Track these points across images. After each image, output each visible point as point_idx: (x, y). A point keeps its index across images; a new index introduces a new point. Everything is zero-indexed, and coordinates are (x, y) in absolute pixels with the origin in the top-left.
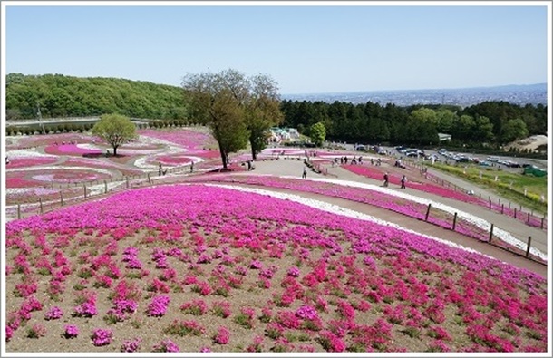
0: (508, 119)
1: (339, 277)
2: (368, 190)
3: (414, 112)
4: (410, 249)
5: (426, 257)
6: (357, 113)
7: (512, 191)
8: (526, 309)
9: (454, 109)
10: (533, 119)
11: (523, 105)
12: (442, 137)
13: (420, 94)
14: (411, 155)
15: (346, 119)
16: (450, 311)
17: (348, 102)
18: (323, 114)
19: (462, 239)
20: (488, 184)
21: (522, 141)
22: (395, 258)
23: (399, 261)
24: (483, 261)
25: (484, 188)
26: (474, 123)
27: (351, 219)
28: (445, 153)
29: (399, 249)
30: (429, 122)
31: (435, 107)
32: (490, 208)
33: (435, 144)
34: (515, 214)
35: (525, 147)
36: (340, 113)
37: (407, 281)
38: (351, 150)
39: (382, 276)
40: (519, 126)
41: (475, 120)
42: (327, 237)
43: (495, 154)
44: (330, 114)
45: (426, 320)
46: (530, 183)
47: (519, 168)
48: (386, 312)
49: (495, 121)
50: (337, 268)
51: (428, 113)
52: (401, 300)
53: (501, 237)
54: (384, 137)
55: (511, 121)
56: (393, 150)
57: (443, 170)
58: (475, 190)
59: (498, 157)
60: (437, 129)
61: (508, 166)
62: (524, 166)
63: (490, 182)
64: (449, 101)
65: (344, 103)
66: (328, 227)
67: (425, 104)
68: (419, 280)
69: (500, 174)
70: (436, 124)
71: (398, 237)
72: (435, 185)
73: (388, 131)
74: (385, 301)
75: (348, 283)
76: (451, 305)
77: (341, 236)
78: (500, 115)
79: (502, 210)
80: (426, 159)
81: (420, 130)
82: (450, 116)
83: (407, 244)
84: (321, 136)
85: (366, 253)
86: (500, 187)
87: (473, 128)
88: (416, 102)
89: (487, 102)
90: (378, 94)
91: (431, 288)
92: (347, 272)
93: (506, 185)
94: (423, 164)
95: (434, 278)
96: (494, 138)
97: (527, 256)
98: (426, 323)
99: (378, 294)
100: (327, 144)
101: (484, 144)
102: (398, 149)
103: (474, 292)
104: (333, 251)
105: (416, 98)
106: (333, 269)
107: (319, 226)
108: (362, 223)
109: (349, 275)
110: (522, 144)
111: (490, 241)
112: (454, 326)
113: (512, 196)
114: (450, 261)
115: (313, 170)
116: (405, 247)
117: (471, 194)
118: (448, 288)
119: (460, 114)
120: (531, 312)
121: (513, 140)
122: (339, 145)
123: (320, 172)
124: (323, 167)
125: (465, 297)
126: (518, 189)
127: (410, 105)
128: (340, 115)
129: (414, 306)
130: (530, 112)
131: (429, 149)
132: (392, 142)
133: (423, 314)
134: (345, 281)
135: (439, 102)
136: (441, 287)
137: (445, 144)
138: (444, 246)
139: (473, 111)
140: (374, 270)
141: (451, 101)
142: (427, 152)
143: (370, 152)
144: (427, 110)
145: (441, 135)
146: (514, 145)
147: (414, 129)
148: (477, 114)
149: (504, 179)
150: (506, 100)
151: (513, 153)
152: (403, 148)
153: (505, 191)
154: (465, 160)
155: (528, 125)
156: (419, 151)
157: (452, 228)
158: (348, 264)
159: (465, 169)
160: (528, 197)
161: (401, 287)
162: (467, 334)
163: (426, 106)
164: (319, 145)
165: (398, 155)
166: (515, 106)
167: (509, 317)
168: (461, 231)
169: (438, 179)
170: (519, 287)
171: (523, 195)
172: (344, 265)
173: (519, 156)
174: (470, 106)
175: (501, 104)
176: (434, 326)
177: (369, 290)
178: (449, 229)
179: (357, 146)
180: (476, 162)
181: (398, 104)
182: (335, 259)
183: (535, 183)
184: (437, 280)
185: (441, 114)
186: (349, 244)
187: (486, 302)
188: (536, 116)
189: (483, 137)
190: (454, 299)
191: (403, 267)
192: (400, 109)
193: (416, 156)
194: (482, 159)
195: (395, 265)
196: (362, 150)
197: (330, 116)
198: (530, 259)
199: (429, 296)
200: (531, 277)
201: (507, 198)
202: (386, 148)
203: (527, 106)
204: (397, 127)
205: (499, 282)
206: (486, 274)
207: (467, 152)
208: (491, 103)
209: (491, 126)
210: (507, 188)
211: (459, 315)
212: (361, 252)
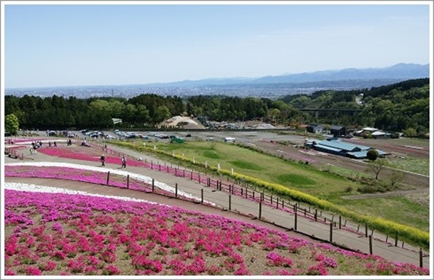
0: (158, 106)
1: (29, 247)
2: (60, 168)
3: (93, 103)
4: (92, 209)
5: (104, 213)
6: (46, 104)
7: (166, 154)
8: (172, 234)
9: (121, 100)
10: (173, 106)
11: (165, 96)
12: (116, 121)
13: (96, 89)
14: (94, 136)
15: (36, 111)
16: (120, 251)
17: (36, 96)
18: (14, 107)
19: (134, 193)
20: (150, 152)
21: (169, 120)
22: (79, 219)
23: (82, 221)
24: (146, 207)
25: (148, 155)
26: (136, 110)
27: (44, 195)
28: (119, 133)
29: (83, 211)
30: (104, 110)
31: (108, 99)
32: (152, 168)
33: (111, 127)
34: (168, 170)
35: (170, 124)
36: (30, 105)
37: (88, 236)
38: (44, 135)
39: (68, 237)
40: (165, 111)
41: (136, 107)
42: (20, 214)
43: (153, 131)
44: (21, 106)
45: (102, 263)
46: (175, 148)
47: (168, 139)
48: (69, 266)
49: (150, 107)
50: (28, 239)
51: (103, 103)
52: (83, 251)
53: (160, 187)
54: (71, 123)
55: (160, 107)
56: (79, 133)
57: (119, 145)
58: (141, 157)
59: (155, 133)
60: (111, 115)
61: (162, 138)
62: (171, 137)
63: (151, 151)
64: (117, 94)
65: (33, 96)
66: (22, 205)
67: (100, 96)
68: (97, 233)
69: (157, 144)
70: (110, 111)
71: (83, 201)
72: (113, 156)
73: (73, 118)
74: (69, 257)
75: (38, 250)
76: (121, 245)
77: (33, 211)
78: (152, 104)
79: (160, 168)
80: (106, 138)
81: (98, 116)
82: (119, 106)
83: (90, 206)
84: (15, 126)
85: (55, 220)
86: (158, 153)
87: (136, 113)
88: (93, 95)
89: (143, 95)
90: (62, 89)
91: (106, 237)
92: (37, 240)
93: (162, 151)
94: (103, 142)
95: (109, 228)
96: (151, 119)
97: (176, 197)
98: (102, 265)
99: (64, 252)
100: (21, 132)
101: (145, 124)
102: (83, 132)
103: (138, 231)
104: (24, 225)
105: (92, 92)
106: (24, 241)
107: (13, 205)
108: (54, 196)
109: (39, 243)
110: (168, 123)
111: (153, 191)
112: (123, 261)
113: (165, 158)
114: (123, 212)
115: (10, 156)
116: (88, 208)
117: (140, 160)
118: (119, 233)
119: (126, 103)
120: (174, 235)
121: (162, 120)
122: (32, 132)
123: (16, 158)
124: (18, 152)
125: (131, 237)
126: (169, 153)
127: (88, 97)
128: (31, 107)
129: (93, 254)
130: (170, 101)
131: (107, 131)
132: (78, 127)
133: (100, 259)
134: (35, 248)
135: (110, 95)
136: (114, 234)
137: (118, 126)
138: (119, 201)
139: (135, 101)
140: (61, 233)
141: (119, 94)
142: (105, 133)
143: (61, 136)
144: (102, 101)
145: (114, 120)
146: (163, 123)
147: (94, 116)
148: (137, 104)
149: (160, 147)
150: (155, 93)
151: (163, 129)
152: (87, 131)
153: (161, 155)
154: (133, 137)
155: (170, 110)
156: (99, 133)
157: (126, 187)
158: (37, 233)
159: (134, 143)
160: (175, 158)
161: (83, 241)
162: (132, 264)
163: (101, 98)
164: (14, 134)
165: (83, 137)
166: (160, 97)
167: (161, 243)
168: (134, 188)
169: (115, 152)
170: (169, 219)
171: (172, 156)
172: (35, 235)
173: (168, 130)
174: (132, 98)
175: (152, 96)
176: (107, 265)
177: (56, 250)
178: (125, 188)
179: (49, 132)
180: (141, 137)
181: (78, 97)
182: (26, 232)
183: (179, 148)
184: (111, 229)
185: (113, 104)
186: (41, 216)
187: (146, 236)
188: (174, 103)
189: (143, 120)
190: (123, 240)
191: (85, 225)
192: (81, 101)
193: (97, 136)
194: (144, 134)
195: (79, 225)
196: (53, 135)
197: (21, 108)
198: (178, 198)
199: (105, 243)
200: (177, 211)
201: (163, 160)
202: (74, 132)
203: (168, 97)
204: (80, 115)
205: (155, 219)
206: (148, 216)
207: (135, 131)
208: (146, 95)
209: (147, 111)
210: (163, 153)
211: (127, 252)
212: (50, 221)
